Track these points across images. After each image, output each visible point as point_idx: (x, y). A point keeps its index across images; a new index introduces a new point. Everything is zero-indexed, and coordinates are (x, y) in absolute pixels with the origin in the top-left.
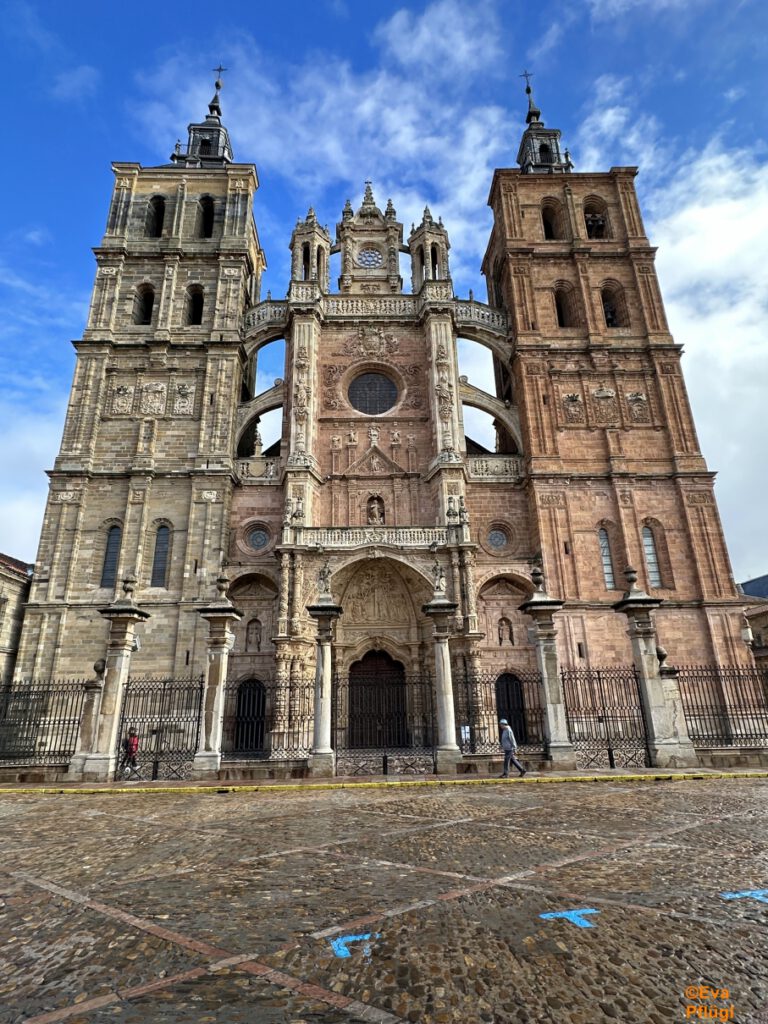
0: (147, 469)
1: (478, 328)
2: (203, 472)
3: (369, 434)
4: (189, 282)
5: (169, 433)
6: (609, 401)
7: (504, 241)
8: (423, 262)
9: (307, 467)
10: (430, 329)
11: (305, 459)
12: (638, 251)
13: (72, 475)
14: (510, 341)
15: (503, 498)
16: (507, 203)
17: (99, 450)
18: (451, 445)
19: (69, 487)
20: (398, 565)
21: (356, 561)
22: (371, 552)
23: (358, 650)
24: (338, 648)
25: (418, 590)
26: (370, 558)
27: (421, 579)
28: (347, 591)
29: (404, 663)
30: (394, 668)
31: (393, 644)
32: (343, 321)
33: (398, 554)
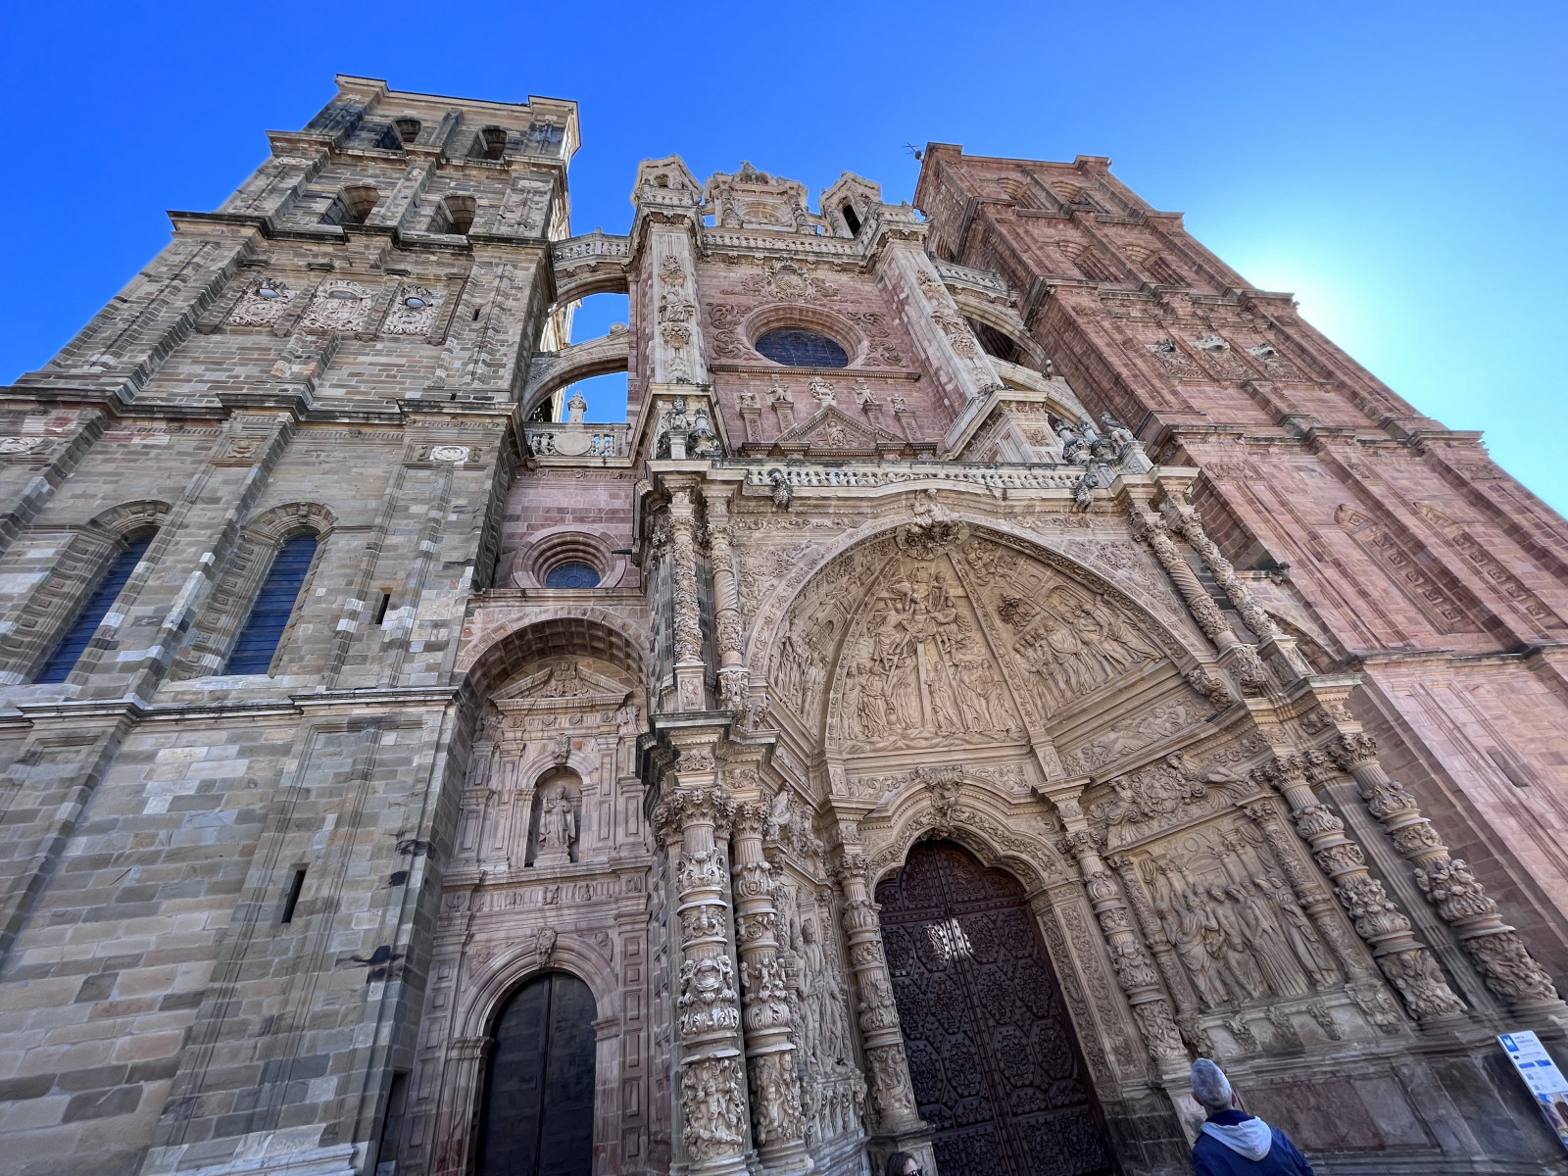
2: (438, 407)
3: (813, 392)
4: (451, 192)
6: (1225, 354)
9: (704, 390)
10: (892, 259)
13: (54, 399)
17: (166, 377)
20: (986, 558)
21: (884, 533)
22: (919, 509)
23: (895, 832)
24: (845, 816)
25: (1042, 631)
26: (921, 526)
27: (1056, 588)
28: (845, 651)
29: (1034, 863)
30: (991, 891)
31: (993, 802)
32: (735, 254)
33: (994, 513)
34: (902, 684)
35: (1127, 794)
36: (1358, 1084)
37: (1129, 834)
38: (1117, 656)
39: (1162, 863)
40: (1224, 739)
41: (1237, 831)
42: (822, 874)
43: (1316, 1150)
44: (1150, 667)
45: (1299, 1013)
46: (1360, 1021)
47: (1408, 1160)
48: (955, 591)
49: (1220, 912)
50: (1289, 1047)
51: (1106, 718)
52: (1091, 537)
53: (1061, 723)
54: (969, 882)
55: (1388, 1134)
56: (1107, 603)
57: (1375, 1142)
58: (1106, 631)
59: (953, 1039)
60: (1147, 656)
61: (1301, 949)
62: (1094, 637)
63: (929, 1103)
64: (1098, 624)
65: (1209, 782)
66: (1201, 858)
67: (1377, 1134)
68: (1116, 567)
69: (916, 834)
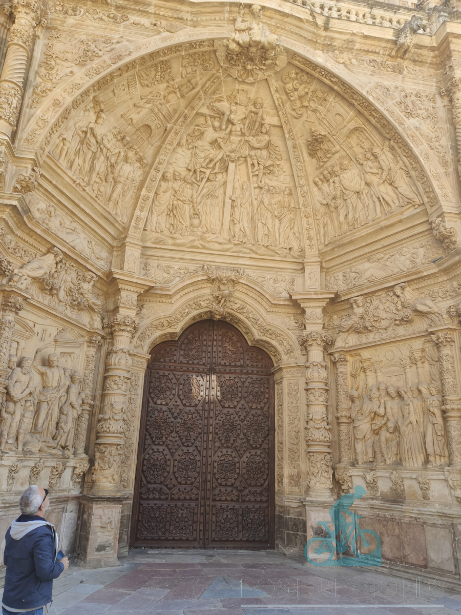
20: (302, 90)
21: (201, 43)
22: (240, 25)
23: (174, 307)
24: (126, 287)
25: (337, 168)
26: (238, 43)
27: (356, 129)
28: (161, 157)
29: (280, 348)
30: (248, 362)
31: (259, 299)
33: (313, 42)
34: (210, 195)
35: (359, 311)
36: (428, 528)
37: (352, 340)
38: (387, 198)
39: (366, 364)
40: (441, 279)
41: (423, 350)
42: (98, 324)
43: (387, 559)
44: (411, 211)
45: (411, 478)
46: (446, 491)
47: (437, 577)
48: (271, 119)
49: (389, 405)
50: (397, 497)
51: (367, 250)
52: (399, 84)
53: (333, 249)
54: (233, 353)
55: (432, 560)
56: (392, 149)
57: (422, 563)
58: (385, 174)
59: (185, 449)
60: (410, 202)
61: (429, 439)
62: (375, 180)
63: (155, 483)
64: (381, 168)
65: (416, 311)
66: (393, 365)
67: (425, 559)
68: (410, 115)
69: (195, 313)
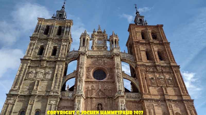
0: (36, 94)
1: (127, 59)
2: (52, 95)
3: (98, 86)
4: (54, 45)
5: (43, 84)
6: (163, 79)
7: (132, 39)
8: (113, 43)
9: (82, 95)
10: (115, 59)
11: (81, 92)
12: (165, 43)
13: (13, 95)
14: (135, 63)
15: (136, 105)
16: (133, 31)
17: (23, 88)
18: (121, 89)
19: (12, 99)
32: (92, 56)
